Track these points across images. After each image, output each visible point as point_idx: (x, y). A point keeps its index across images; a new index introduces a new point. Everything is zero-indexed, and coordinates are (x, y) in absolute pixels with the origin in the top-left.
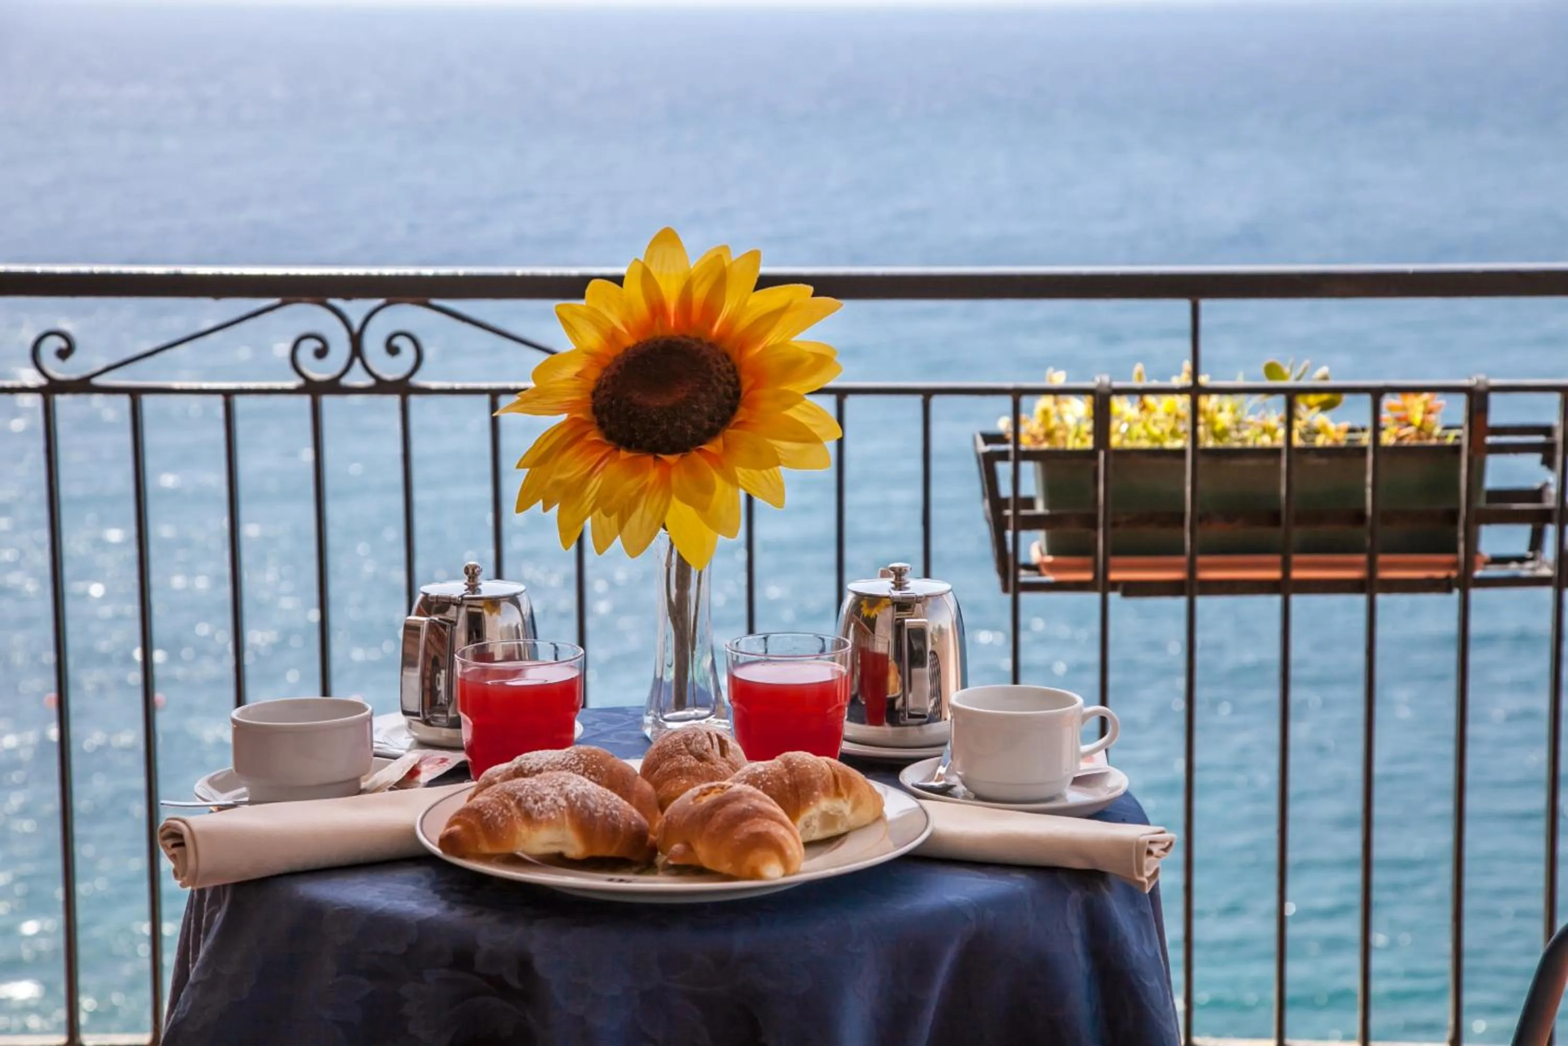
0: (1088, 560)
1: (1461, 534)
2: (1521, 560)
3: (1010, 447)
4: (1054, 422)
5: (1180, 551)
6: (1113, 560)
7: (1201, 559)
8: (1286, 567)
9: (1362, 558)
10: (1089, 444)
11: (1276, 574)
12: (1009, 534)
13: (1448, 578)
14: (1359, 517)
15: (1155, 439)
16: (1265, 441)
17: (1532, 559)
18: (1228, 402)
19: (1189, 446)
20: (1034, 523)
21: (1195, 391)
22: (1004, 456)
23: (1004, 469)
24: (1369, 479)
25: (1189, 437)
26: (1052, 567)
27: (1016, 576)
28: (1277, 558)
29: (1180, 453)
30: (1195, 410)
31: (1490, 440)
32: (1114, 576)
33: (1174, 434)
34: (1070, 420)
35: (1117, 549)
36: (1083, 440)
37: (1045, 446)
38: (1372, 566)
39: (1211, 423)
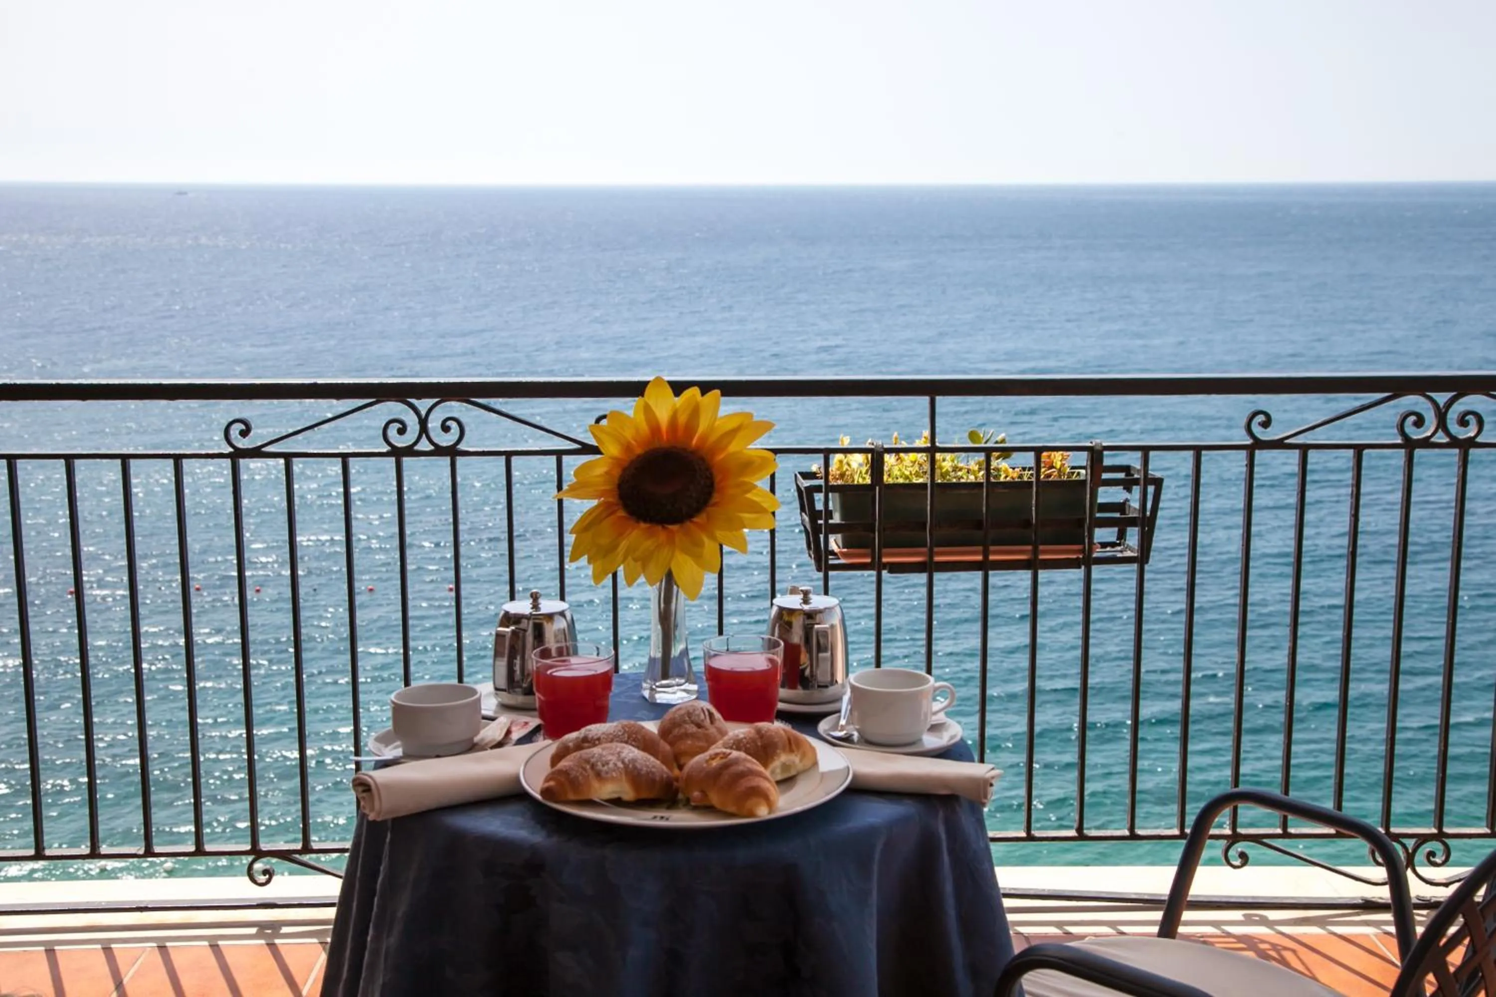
0: (868, 551)
1: (1086, 534)
2: (1113, 545)
3: (821, 482)
4: (845, 467)
5: (925, 546)
6: (884, 551)
7: (936, 549)
8: (986, 554)
9: (1030, 548)
10: (868, 481)
11: (979, 558)
12: (822, 536)
13: (1078, 559)
14: (1027, 523)
15: (907, 477)
16: (972, 478)
17: (1119, 545)
18: (948, 456)
19: (929, 482)
20: (835, 529)
21: (932, 450)
22: (818, 489)
23: (819, 497)
24: (1034, 502)
25: (928, 476)
26: (845, 555)
27: (827, 560)
28: (980, 548)
29: (923, 486)
30: (933, 461)
31: (1105, 476)
32: (885, 560)
33: (917, 475)
34: (855, 465)
35: (885, 544)
36: (864, 479)
37: (840, 482)
38: (1035, 552)
39: (941, 468)
